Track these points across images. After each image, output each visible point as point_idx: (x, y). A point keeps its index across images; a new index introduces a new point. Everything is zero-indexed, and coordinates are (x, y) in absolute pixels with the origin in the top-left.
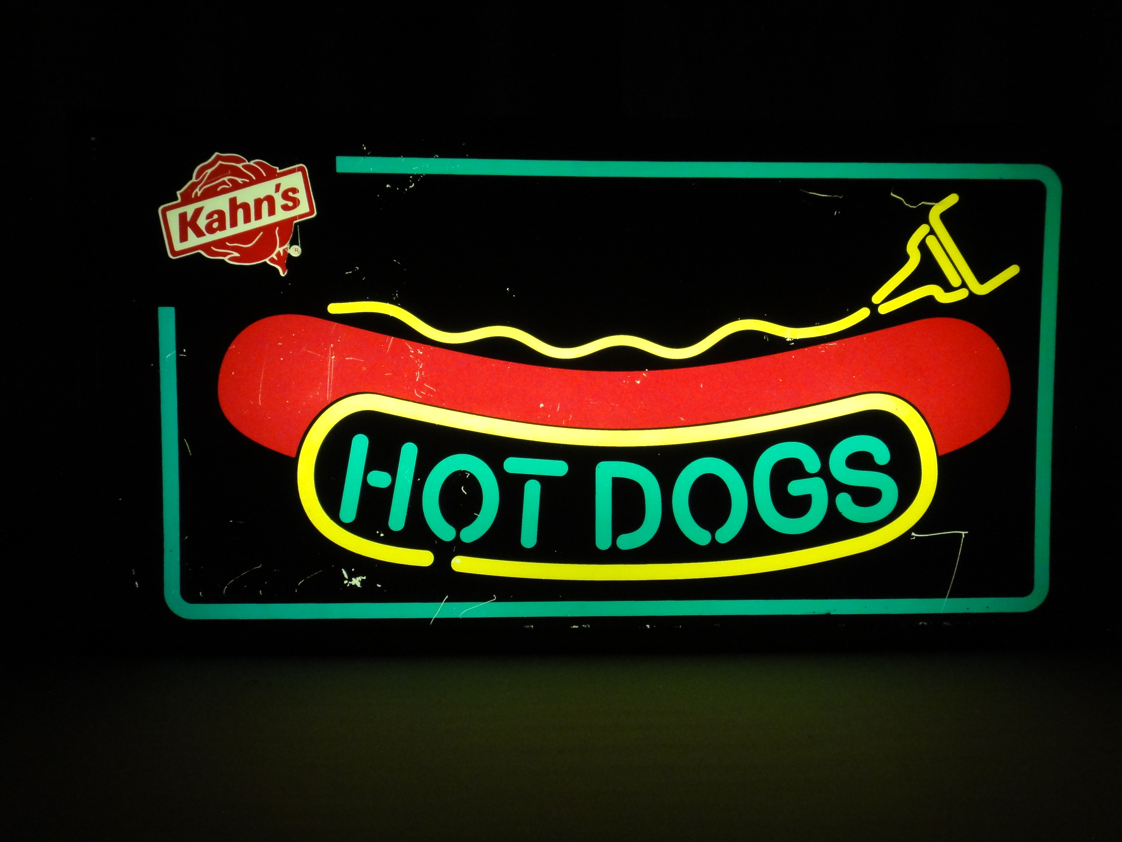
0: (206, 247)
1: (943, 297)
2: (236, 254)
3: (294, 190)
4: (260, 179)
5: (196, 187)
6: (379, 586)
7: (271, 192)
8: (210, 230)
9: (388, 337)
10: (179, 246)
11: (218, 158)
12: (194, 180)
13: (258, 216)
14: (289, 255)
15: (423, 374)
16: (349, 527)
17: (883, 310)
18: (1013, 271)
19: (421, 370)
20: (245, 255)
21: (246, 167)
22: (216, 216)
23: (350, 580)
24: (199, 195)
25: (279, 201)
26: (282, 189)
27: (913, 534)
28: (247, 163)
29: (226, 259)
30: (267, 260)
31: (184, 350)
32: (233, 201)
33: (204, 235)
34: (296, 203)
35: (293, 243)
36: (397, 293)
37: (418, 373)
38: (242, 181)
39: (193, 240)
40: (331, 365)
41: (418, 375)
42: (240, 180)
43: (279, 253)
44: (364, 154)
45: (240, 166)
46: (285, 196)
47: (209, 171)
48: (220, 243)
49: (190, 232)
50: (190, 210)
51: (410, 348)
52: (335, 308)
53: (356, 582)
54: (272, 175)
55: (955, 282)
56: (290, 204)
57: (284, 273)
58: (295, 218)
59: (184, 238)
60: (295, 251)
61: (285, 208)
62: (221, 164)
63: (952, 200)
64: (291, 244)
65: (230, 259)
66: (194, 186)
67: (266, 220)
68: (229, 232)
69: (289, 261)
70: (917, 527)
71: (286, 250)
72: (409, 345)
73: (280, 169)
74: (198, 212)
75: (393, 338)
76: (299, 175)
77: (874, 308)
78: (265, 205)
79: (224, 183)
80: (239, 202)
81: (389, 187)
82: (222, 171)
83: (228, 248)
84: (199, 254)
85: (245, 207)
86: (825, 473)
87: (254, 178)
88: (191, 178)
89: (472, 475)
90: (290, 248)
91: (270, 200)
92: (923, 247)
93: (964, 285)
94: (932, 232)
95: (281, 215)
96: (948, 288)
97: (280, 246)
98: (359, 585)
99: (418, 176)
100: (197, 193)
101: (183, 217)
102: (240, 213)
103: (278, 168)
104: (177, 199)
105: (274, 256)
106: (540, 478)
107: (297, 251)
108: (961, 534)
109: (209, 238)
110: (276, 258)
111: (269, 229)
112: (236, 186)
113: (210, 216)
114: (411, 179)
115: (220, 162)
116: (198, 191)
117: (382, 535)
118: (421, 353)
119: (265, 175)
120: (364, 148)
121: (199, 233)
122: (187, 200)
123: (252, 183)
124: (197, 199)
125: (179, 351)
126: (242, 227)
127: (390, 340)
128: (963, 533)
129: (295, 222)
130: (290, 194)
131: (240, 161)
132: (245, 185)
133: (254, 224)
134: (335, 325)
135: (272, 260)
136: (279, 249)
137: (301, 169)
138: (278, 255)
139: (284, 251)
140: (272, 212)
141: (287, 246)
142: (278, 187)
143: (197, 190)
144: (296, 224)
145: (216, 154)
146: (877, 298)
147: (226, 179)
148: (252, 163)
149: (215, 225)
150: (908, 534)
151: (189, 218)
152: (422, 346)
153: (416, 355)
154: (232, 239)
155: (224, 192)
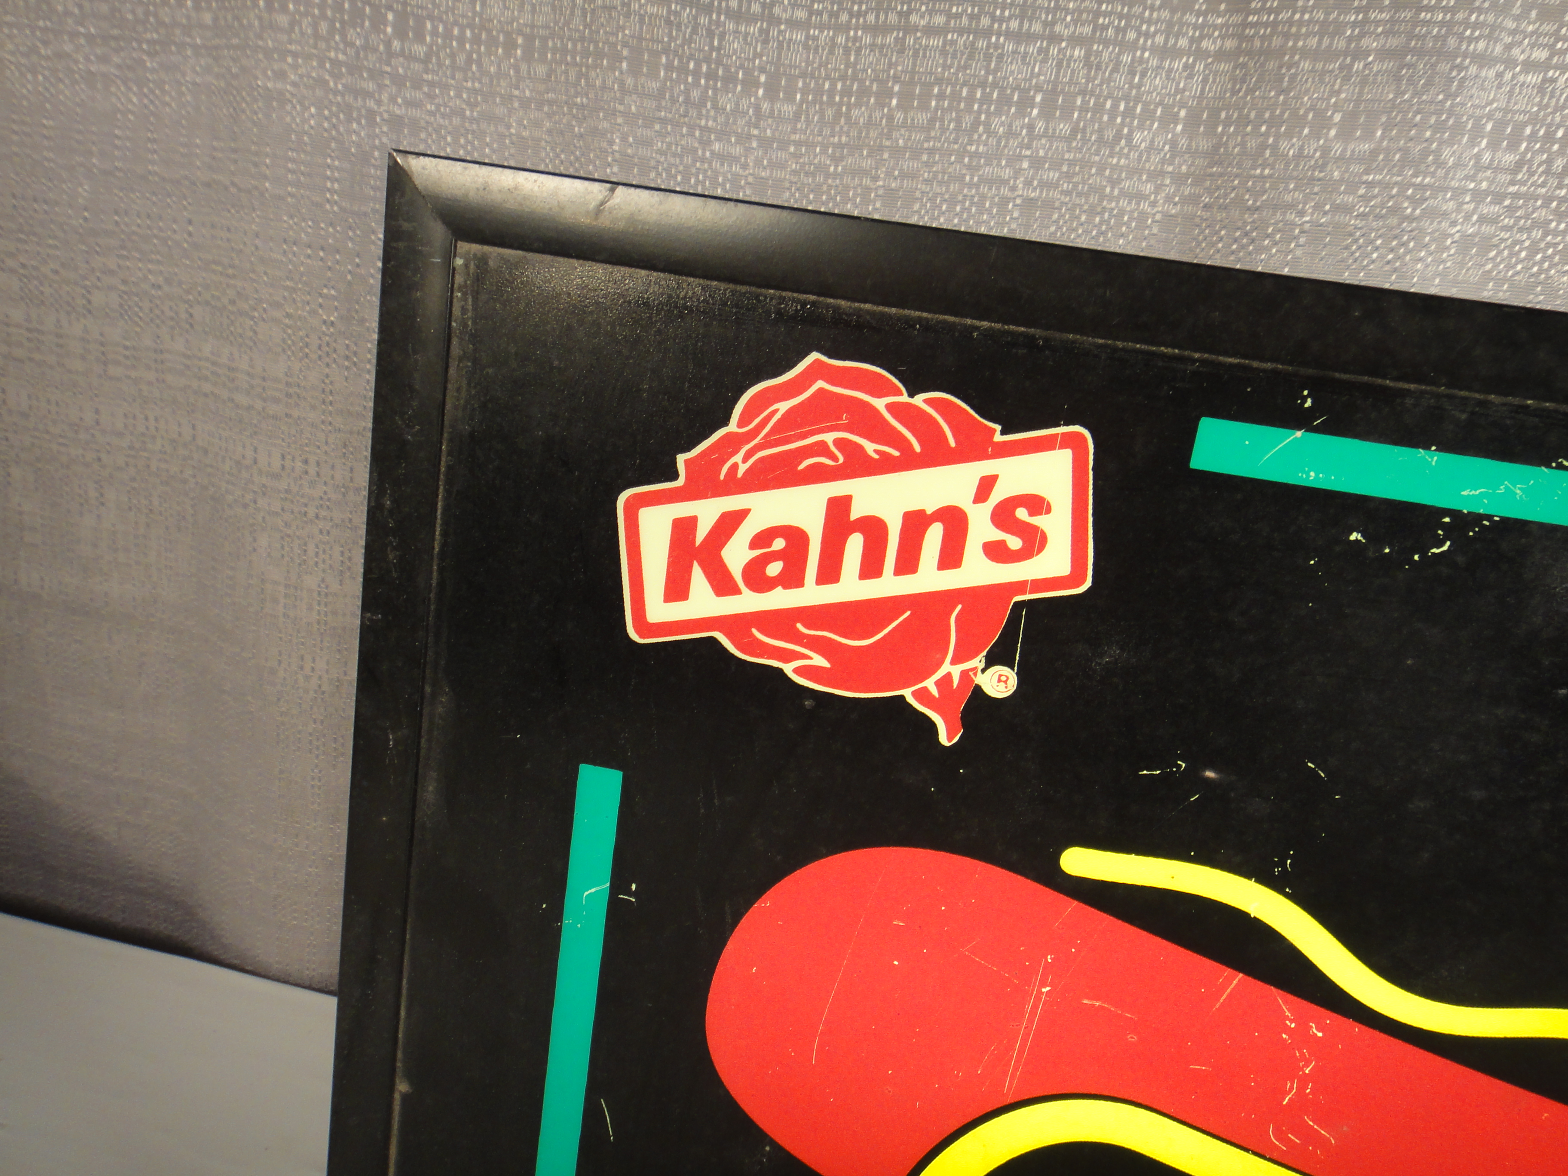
0: (737, 628)
2: (819, 661)
3: (1035, 503)
4: (934, 451)
5: (735, 452)
7: (963, 497)
8: (758, 579)
9: (1228, 971)
10: (660, 608)
11: (818, 372)
12: (733, 427)
14: (978, 689)
15: (1308, 1091)
19: (1304, 1081)
20: (849, 666)
21: (898, 411)
22: (779, 544)
24: (740, 474)
25: (981, 530)
26: (998, 495)
28: (905, 398)
29: (788, 669)
30: (907, 693)
31: (634, 887)
32: (839, 507)
33: (736, 591)
34: (1032, 538)
36: (1290, 857)
37: (1293, 1086)
38: (876, 451)
39: (703, 601)
40: (1035, 1007)
41: (1292, 1088)
42: (870, 448)
43: (949, 676)
45: (880, 404)
46: (1003, 516)
47: (783, 407)
48: (780, 622)
49: (698, 579)
50: (707, 512)
51: (1287, 1013)
52: (1082, 862)
56: (1014, 543)
57: (950, 739)
58: (1020, 586)
59: (677, 589)
60: (1001, 682)
61: (996, 551)
62: (821, 390)
64: (991, 662)
65: (796, 671)
66: (733, 443)
67: (929, 578)
68: (812, 594)
71: (971, 673)
72: (1286, 1006)
73: (1003, 433)
74: (728, 524)
75: (1241, 975)
76: (1062, 459)
78: (934, 535)
79: (821, 449)
80: (856, 513)
81: (1357, 540)
82: (820, 412)
83: (798, 638)
84: (713, 640)
85: (874, 529)
87: (917, 448)
88: (725, 422)
90: (983, 671)
91: (954, 520)
95: (977, 572)
97: (955, 661)
99: (1477, 518)
100: (735, 466)
101: (685, 529)
102: (855, 545)
103: (998, 428)
104: (675, 476)
105: (930, 684)
107: (1005, 682)
109: (750, 602)
110: (934, 691)
112: (857, 464)
113: (761, 539)
114: (1444, 526)
115: (820, 384)
116: (741, 463)
118: (1320, 1034)
119: (952, 443)
120: (1304, 401)
121: (723, 583)
122: (705, 482)
123: (908, 460)
124: (734, 486)
125: (618, 883)
126: (851, 588)
127: (1229, 981)
129: (1016, 598)
130: (1021, 513)
131: (879, 389)
132: (884, 464)
133: (890, 585)
134: (1072, 906)
135: (922, 695)
136: (950, 669)
137: (1072, 442)
138: (944, 682)
139: (964, 674)
140: (951, 556)
141: (978, 662)
142: (986, 486)
143: (738, 458)
144: (1019, 605)
145: (814, 356)
147: (829, 438)
148: (919, 400)
149: (774, 569)
151: (702, 533)
152: (1330, 1018)
153: (1302, 1036)
154: (812, 615)
155: (818, 475)
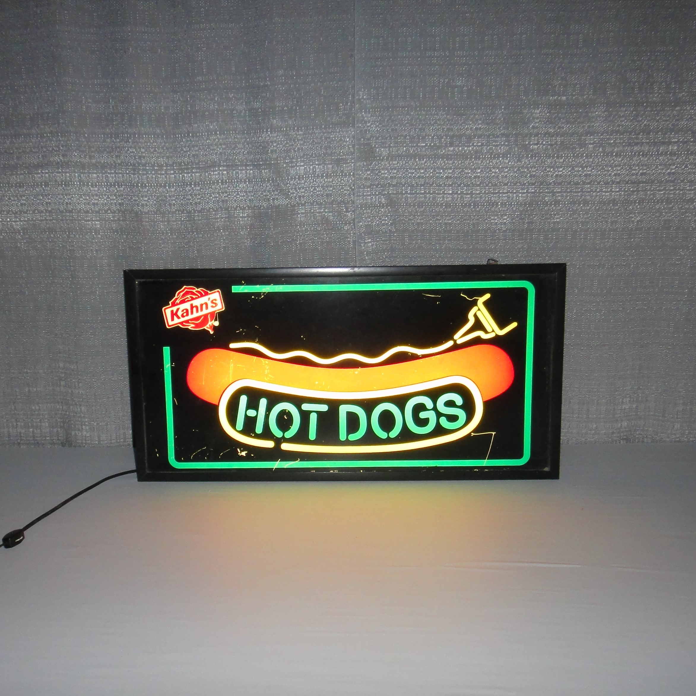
0: (181, 323)
1: (484, 336)
2: (193, 326)
3: (215, 300)
4: (202, 296)
6: (252, 455)
7: (207, 301)
8: (183, 316)
10: (171, 323)
11: (185, 288)
12: (176, 297)
13: (202, 310)
14: (214, 326)
16: (240, 432)
17: (459, 342)
18: (514, 325)
20: (197, 326)
21: (196, 291)
22: (185, 311)
23: (241, 453)
25: (210, 304)
26: (211, 300)
27: (472, 434)
28: (197, 290)
29: (189, 328)
30: (205, 328)
31: (174, 364)
32: (192, 305)
33: (180, 318)
34: (216, 304)
35: (216, 320)
36: (258, 339)
37: (266, 371)
39: (176, 321)
40: (231, 368)
42: (194, 297)
44: (243, 284)
45: (194, 291)
46: (212, 302)
47: (182, 294)
48: (187, 322)
49: (175, 317)
50: (175, 309)
51: (263, 361)
52: (232, 346)
53: (244, 454)
54: (206, 294)
55: (489, 329)
56: (214, 305)
57: (212, 333)
58: (216, 311)
59: (173, 319)
60: (217, 324)
61: (212, 307)
63: (487, 296)
65: (191, 327)
66: (176, 299)
67: (205, 312)
68: (190, 317)
69: (215, 328)
70: (475, 431)
72: (262, 359)
74: (178, 310)
75: (256, 357)
76: (217, 294)
77: (455, 341)
78: (204, 306)
79: (188, 298)
80: (194, 305)
81: (253, 297)
82: (187, 293)
83: (190, 323)
85: (197, 307)
86: (435, 409)
88: (175, 296)
89: (289, 411)
90: (214, 322)
91: (206, 304)
92: (475, 316)
93: (493, 331)
94: (479, 310)
95: (211, 310)
96: (486, 332)
98: (245, 455)
99: (265, 293)
101: (172, 311)
102: (195, 309)
103: (209, 291)
104: (169, 304)
105: (208, 326)
106: (317, 412)
108: (492, 434)
109: (182, 319)
110: (209, 327)
111: (206, 316)
112: (193, 299)
113: (183, 311)
114: (262, 294)
115: (186, 290)
116: (178, 301)
117: (253, 435)
118: (267, 363)
119: (204, 294)
120: (243, 282)
121: (178, 318)
122: (174, 305)
123: (199, 297)
124: (177, 304)
125: (172, 364)
126: (195, 315)
128: (494, 433)
129: (216, 312)
130: (214, 301)
131: (194, 289)
132: (196, 298)
133: (200, 313)
134: (233, 352)
135: (207, 327)
136: (210, 323)
137: (218, 291)
138: (210, 325)
139: (212, 324)
140: (207, 308)
142: (209, 299)
145: (185, 287)
146: (456, 337)
147: (189, 296)
148: (199, 290)
149: (185, 314)
150: (470, 434)
151: (174, 312)
152: (268, 360)
153: (265, 364)
154: (191, 320)
155: (188, 301)
